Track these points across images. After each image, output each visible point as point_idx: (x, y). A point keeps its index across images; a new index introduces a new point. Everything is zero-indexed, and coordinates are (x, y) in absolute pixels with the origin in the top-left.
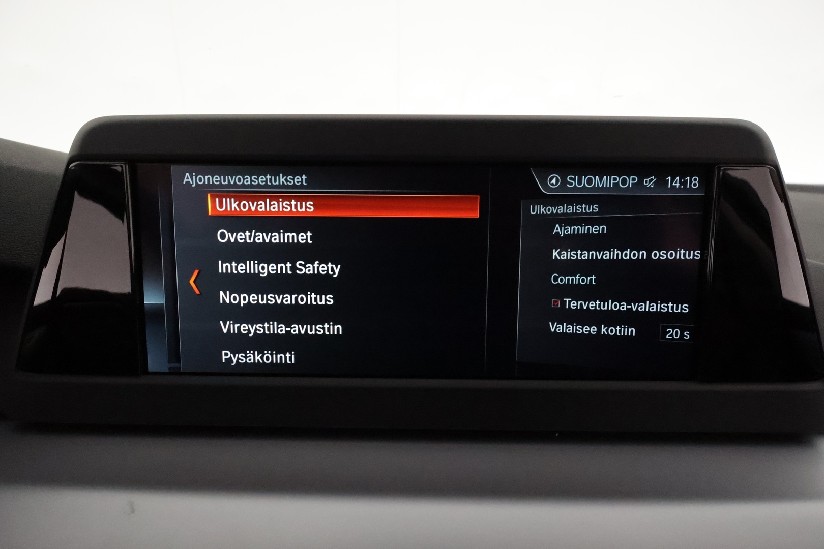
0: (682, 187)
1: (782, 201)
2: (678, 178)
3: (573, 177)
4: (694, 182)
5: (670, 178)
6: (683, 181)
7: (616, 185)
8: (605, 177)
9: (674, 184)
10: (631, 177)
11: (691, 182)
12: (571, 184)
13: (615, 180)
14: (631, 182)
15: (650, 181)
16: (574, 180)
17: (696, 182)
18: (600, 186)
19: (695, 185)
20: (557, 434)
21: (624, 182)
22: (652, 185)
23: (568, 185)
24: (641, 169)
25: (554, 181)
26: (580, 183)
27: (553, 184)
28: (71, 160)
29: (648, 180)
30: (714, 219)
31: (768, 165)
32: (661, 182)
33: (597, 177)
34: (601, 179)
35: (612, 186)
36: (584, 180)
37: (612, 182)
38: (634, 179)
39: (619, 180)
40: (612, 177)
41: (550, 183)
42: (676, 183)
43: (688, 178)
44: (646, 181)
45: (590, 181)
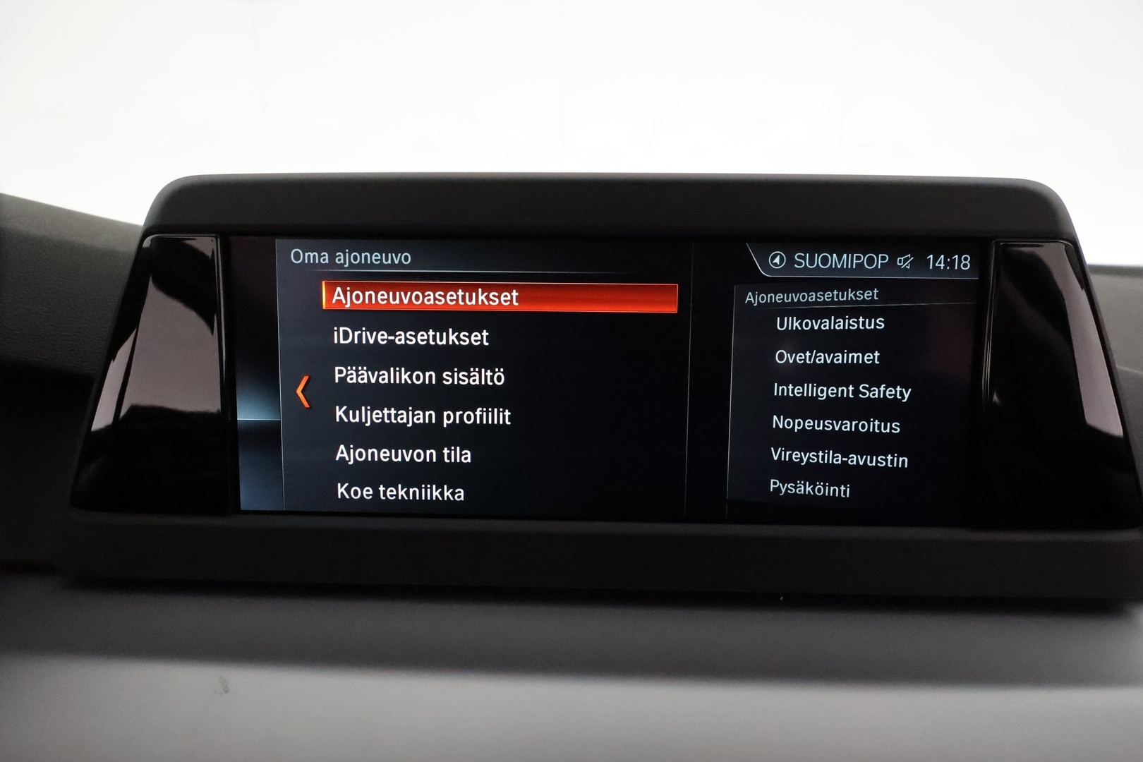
0: (948, 268)
1: (1082, 288)
2: (942, 256)
3: (803, 255)
4: (964, 262)
5: (931, 256)
6: (949, 260)
7: (860, 265)
8: (845, 255)
9: (937, 265)
10: (880, 255)
11: (960, 262)
12: (800, 264)
13: (858, 258)
14: (880, 262)
15: (906, 260)
16: (804, 258)
17: (967, 262)
18: (839, 267)
19: (965, 265)
20: (782, 598)
21: (871, 261)
22: (907, 265)
23: (796, 266)
24: (892, 243)
25: (777, 260)
26: (812, 263)
27: (776, 263)
28: (147, 232)
29: (902, 258)
30: (991, 312)
31: (1064, 239)
32: (920, 262)
33: (835, 255)
34: (840, 258)
35: (854, 267)
36: (818, 259)
37: (855, 262)
38: (883, 258)
39: (864, 259)
40: (855, 255)
41: (772, 262)
42: (940, 263)
43: (957, 256)
44: (900, 260)
45: (825, 261)
